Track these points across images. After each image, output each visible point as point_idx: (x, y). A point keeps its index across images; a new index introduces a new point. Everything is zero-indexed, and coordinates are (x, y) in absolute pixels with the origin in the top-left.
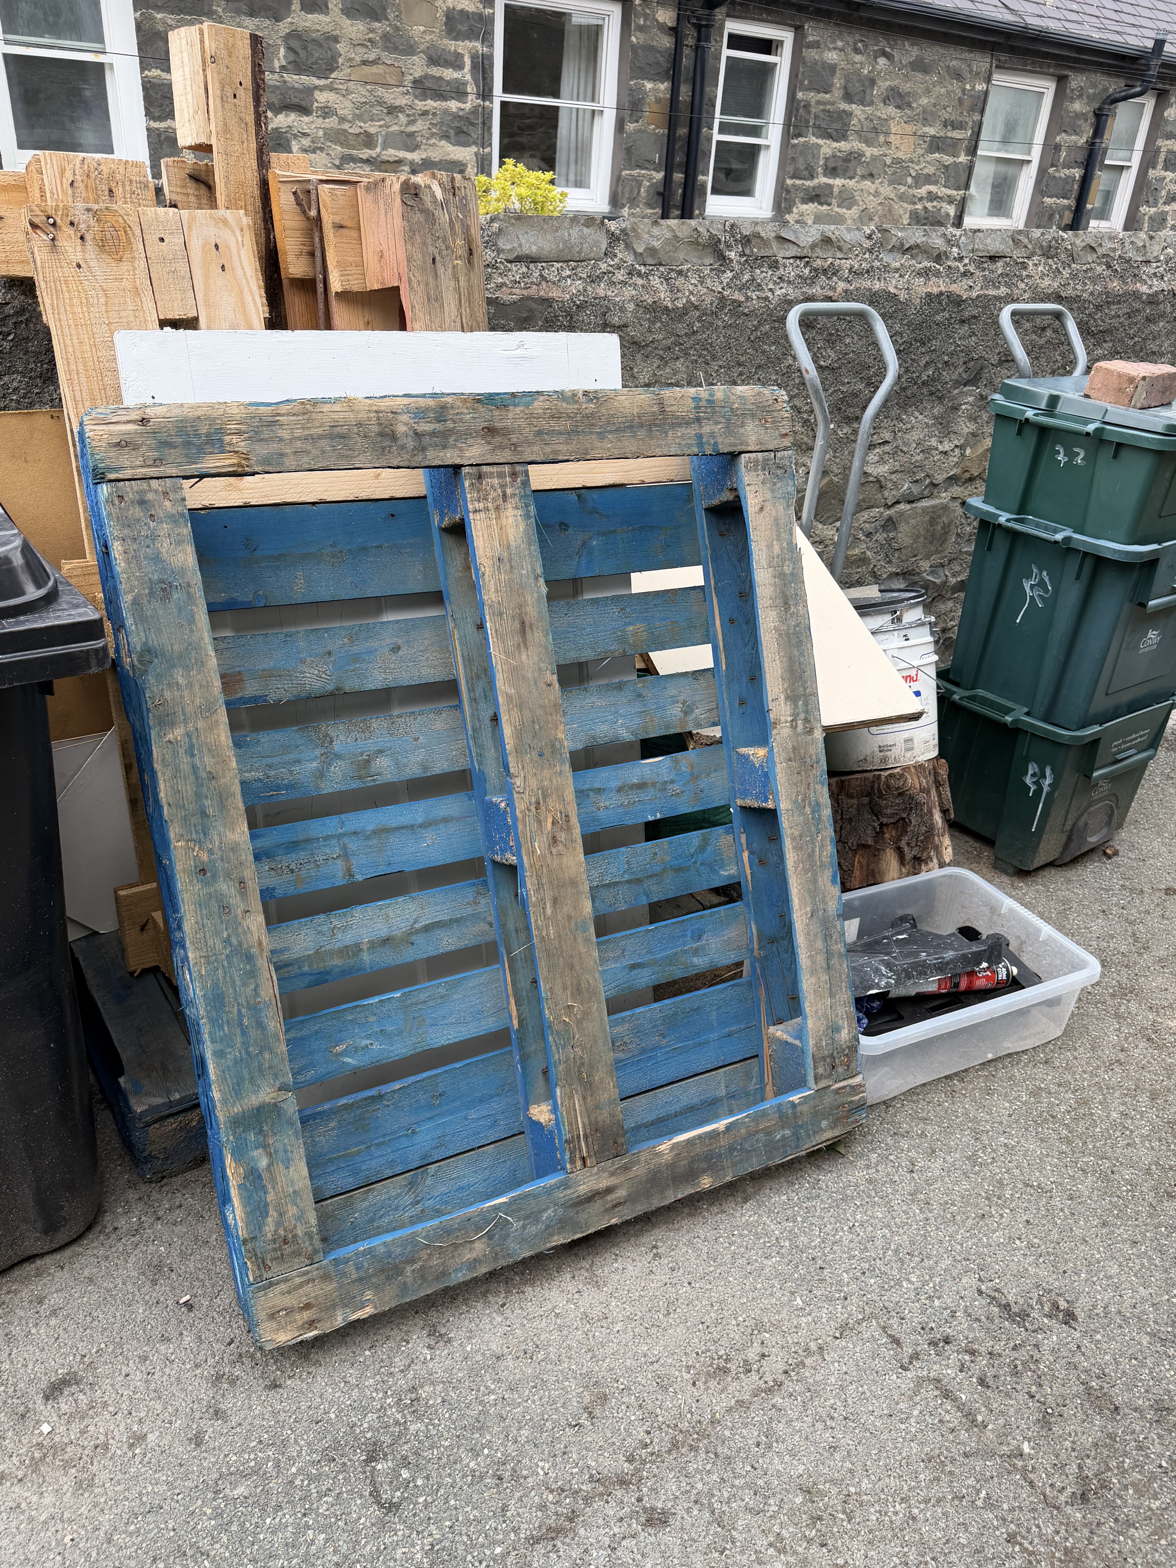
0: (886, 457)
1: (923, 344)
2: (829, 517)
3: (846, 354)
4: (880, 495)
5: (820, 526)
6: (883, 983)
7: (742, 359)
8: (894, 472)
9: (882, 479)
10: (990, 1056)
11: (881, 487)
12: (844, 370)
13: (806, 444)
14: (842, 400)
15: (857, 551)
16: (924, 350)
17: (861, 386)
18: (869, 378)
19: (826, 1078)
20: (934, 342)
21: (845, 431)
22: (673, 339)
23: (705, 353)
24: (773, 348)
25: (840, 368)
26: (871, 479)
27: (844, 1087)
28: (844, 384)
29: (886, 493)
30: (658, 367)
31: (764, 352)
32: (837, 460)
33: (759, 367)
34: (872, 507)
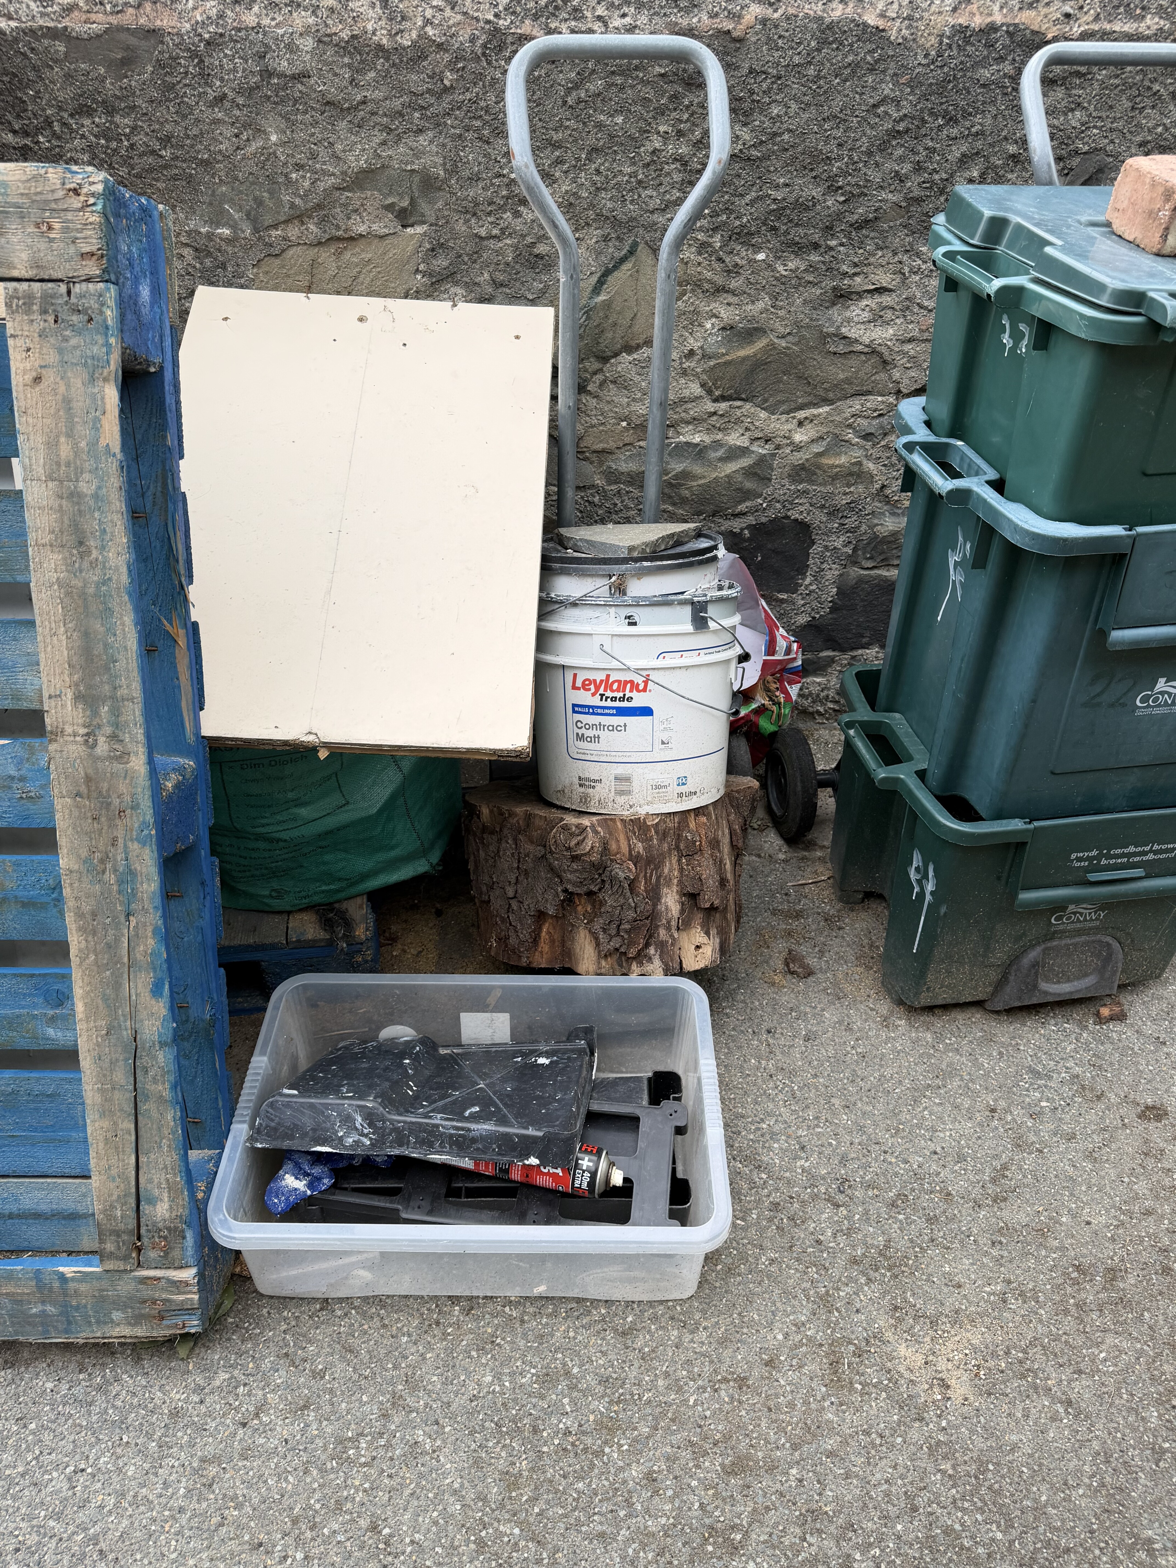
0: (889, 314)
1: (952, 120)
2: (783, 402)
3: (775, 134)
4: (883, 376)
5: (763, 415)
6: (349, 1141)
7: (557, 136)
8: (910, 340)
9: (883, 349)
10: (540, 1289)
11: (885, 362)
12: (775, 163)
13: (709, 281)
14: (779, 213)
15: (843, 460)
16: (954, 132)
17: (816, 192)
18: (832, 178)
19: (118, 1258)
20: (978, 119)
21: (791, 265)
22: (406, 99)
23: (478, 123)
24: (619, 120)
25: (766, 158)
26: (860, 348)
27: (159, 1279)
28: (777, 187)
29: (896, 374)
30: (384, 143)
31: (600, 126)
32: (782, 313)
33: (595, 150)
34: (869, 393)
